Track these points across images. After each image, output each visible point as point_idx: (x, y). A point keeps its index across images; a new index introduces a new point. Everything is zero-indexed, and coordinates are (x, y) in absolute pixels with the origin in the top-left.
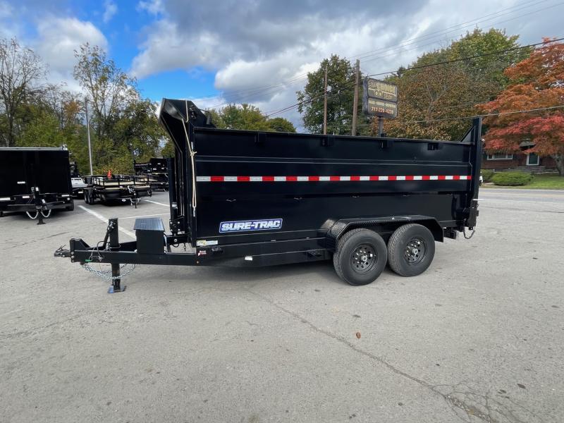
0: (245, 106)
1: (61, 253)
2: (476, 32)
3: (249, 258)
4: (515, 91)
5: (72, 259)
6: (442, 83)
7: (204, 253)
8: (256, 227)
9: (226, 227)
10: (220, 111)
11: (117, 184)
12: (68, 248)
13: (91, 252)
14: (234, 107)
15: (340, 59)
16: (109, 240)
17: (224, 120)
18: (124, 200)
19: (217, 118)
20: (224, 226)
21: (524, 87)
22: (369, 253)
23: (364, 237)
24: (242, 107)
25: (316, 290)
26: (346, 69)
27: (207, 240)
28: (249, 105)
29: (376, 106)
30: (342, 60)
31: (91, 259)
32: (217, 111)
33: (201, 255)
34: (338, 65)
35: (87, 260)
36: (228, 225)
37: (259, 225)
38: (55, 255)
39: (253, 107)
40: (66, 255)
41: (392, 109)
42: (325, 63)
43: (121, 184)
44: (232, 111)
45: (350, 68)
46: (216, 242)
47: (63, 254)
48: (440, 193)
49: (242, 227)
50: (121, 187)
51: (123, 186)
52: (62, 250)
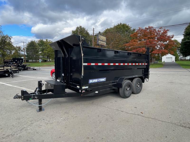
0: (47, 40)
1: (17, 97)
2: (121, 24)
3: (97, 92)
4: (133, 41)
5: (22, 99)
6: (114, 37)
7: (84, 91)
8: (99, 81)
9: (91, 81)
10: (37, 41)
11: (3, 68)
12: (20, 94)
13: (32, 95)
14: (42, 40)
15: (82, 27)
16: (37, 90)
17: (38, 45)
18: (7, 75)
19: (36, 44)
20: (90, 81)
21: (136, 40)
22: (128, 87)
23: (128, 83)
24: (45, 40)
25: (115, 101)
26: (84, 31)
27: (85, 86)
28: (48, 40)
29: (101, 43)
30: (83, 28)
31: (32, 98)
32: (36, 41)
33: (83, 92)
34: (82, 29)
35: (30, 99)
36: (91, 80)
37: (100, 80)
38: (14, 98)
39: (50, 41)
40: (19, 97)
41: (105, 44)
42: (78, 28)
43: (5, 68)
44: (41, 41)
45: (85, 30)
46: (87, 87)
47: (18, 97)
48: (138, 69)
49: (95, 81)
50: (5, 70)
51: (6, 69)
52: (18, 96)
